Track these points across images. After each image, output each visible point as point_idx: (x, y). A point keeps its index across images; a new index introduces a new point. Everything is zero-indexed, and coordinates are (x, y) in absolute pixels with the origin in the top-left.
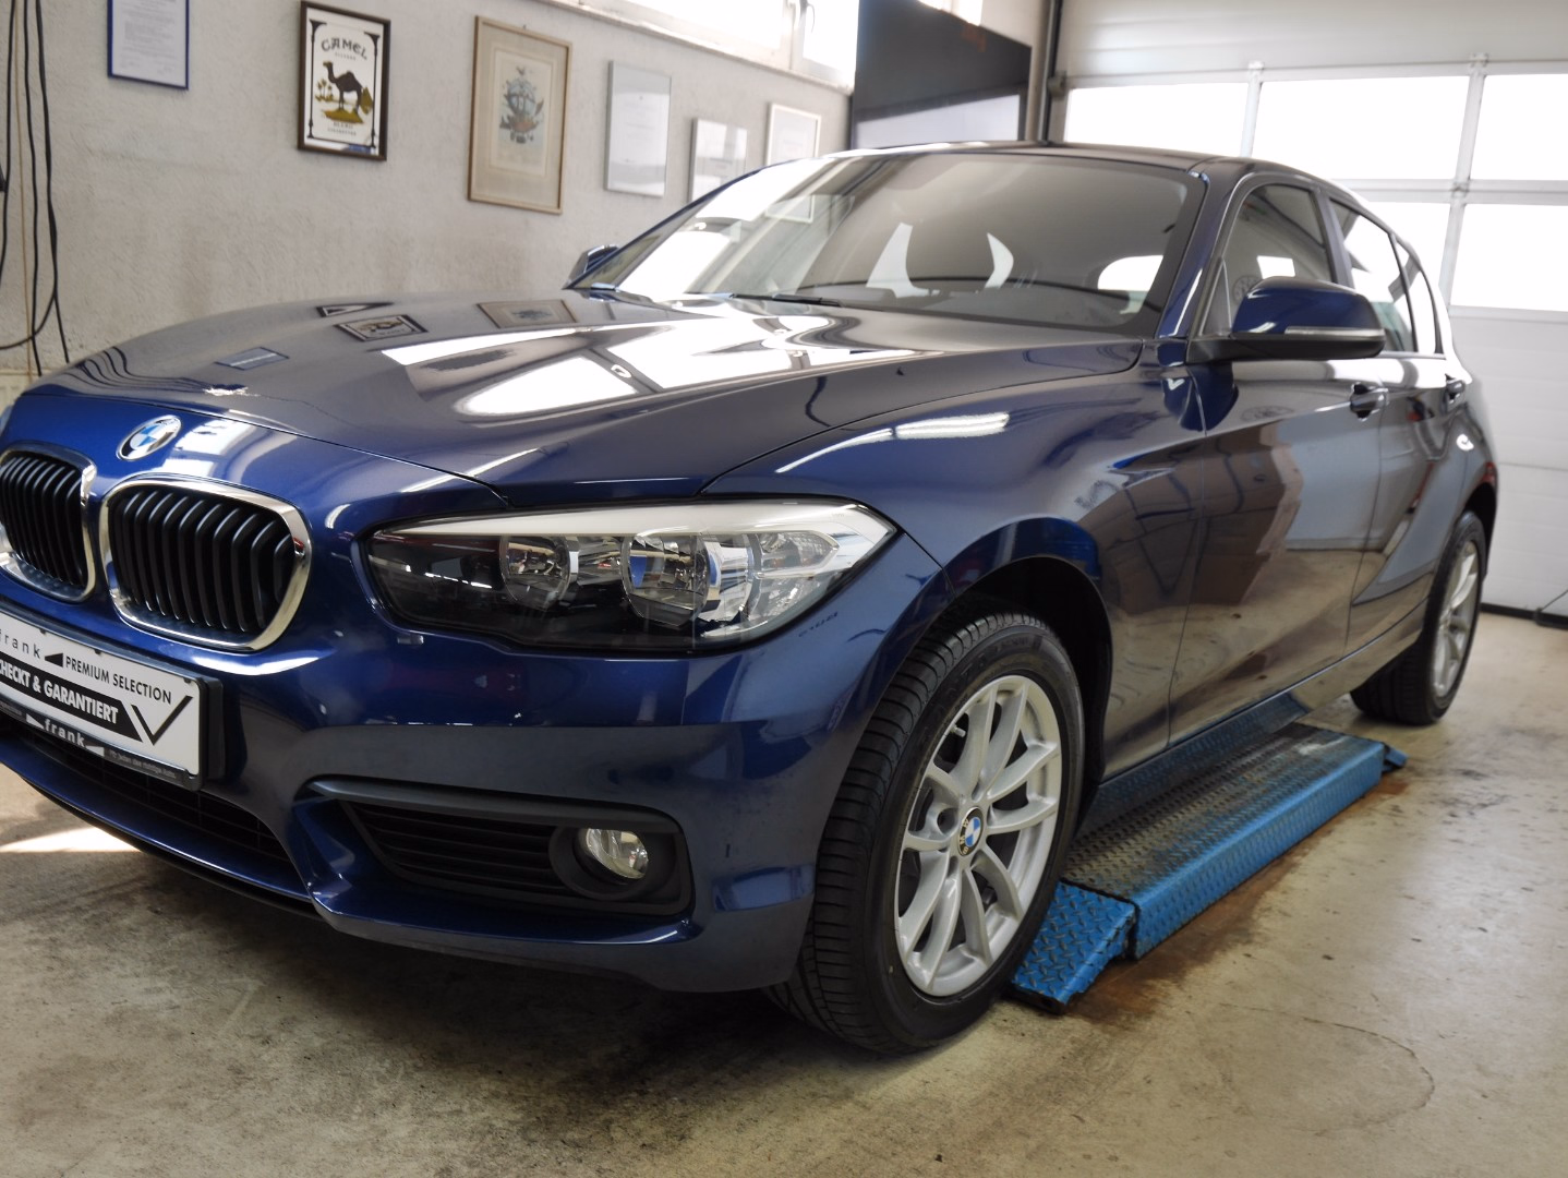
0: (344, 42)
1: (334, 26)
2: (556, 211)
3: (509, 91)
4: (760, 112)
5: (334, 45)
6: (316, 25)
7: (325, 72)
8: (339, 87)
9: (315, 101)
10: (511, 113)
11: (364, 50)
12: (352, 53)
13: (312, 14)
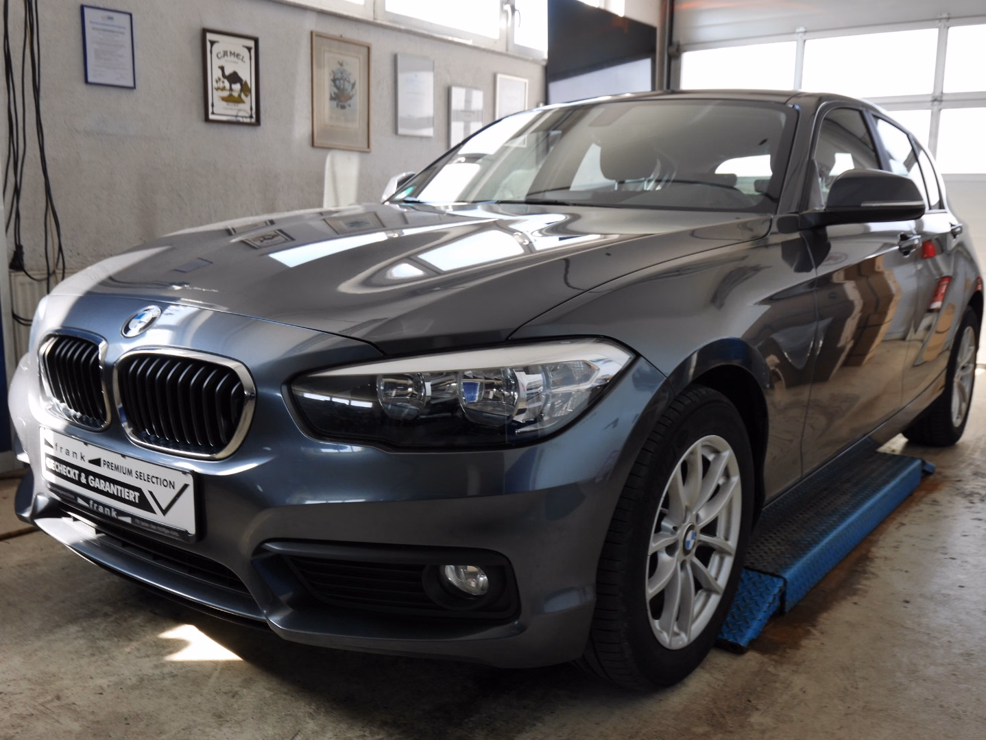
0: (231, 53)
1: (224, 43)
2: (367, 150)
3: (334, 76)
4: (490, 79)
5: (224, 55)
6: (212, 43)
7: (220, 72)
8: (229, 81)
9: (214, 91)
10: (336, 90)
11: (243, 57)
12: (236, 59)
13: (210, 36)
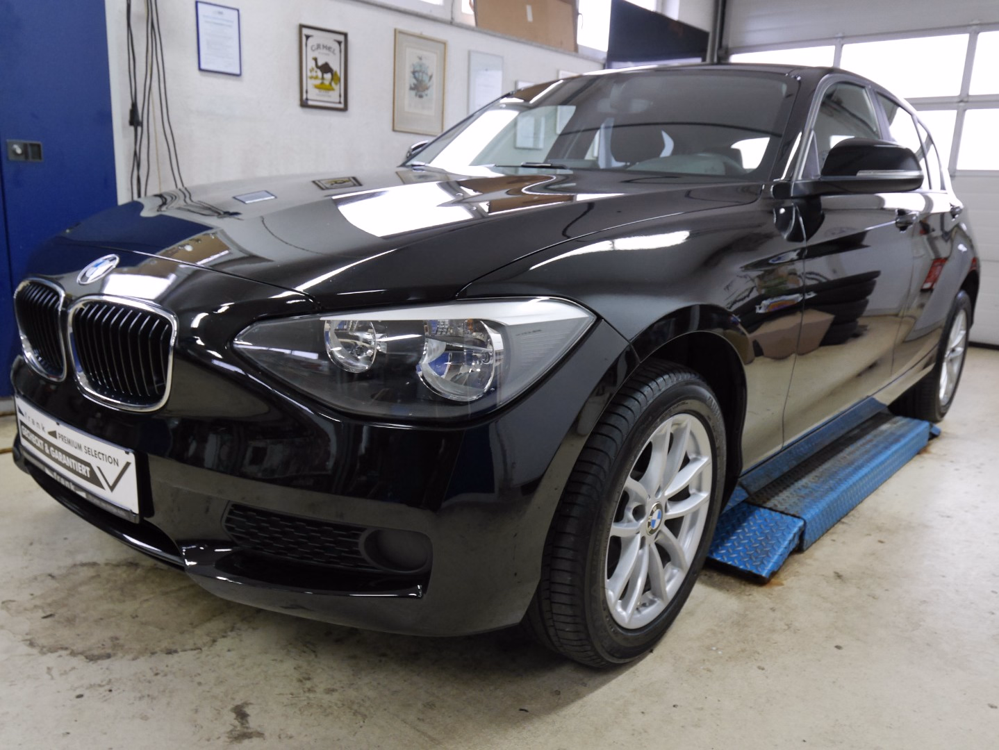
0: (323, 46)
1: (317, 38)
3: (414, 70)
5: (318, 48)
6: (308, 37)
8: (321, 71)
9: (309, 80)
10: (415, 82)
11: (334, 50)
12: (326, 52)
13: (305, 32)
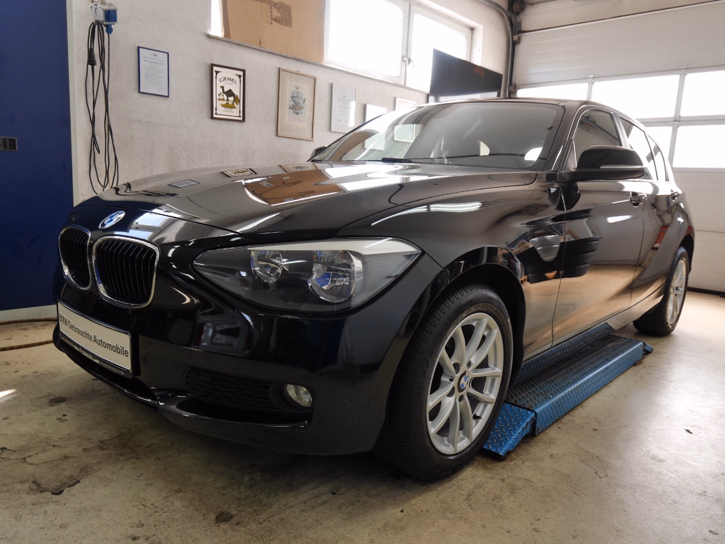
0: (228, 78)
1: (224, 73)
2: (311, 140)
3: (292, 95)
4: (392, 101)
6: (217, 72)
7: (221, 89)
8: (226, 95)
9: (217, 101)
10: (293, 104)
11: (236, 81)
12: (230, 82)
13: (215, 69)
